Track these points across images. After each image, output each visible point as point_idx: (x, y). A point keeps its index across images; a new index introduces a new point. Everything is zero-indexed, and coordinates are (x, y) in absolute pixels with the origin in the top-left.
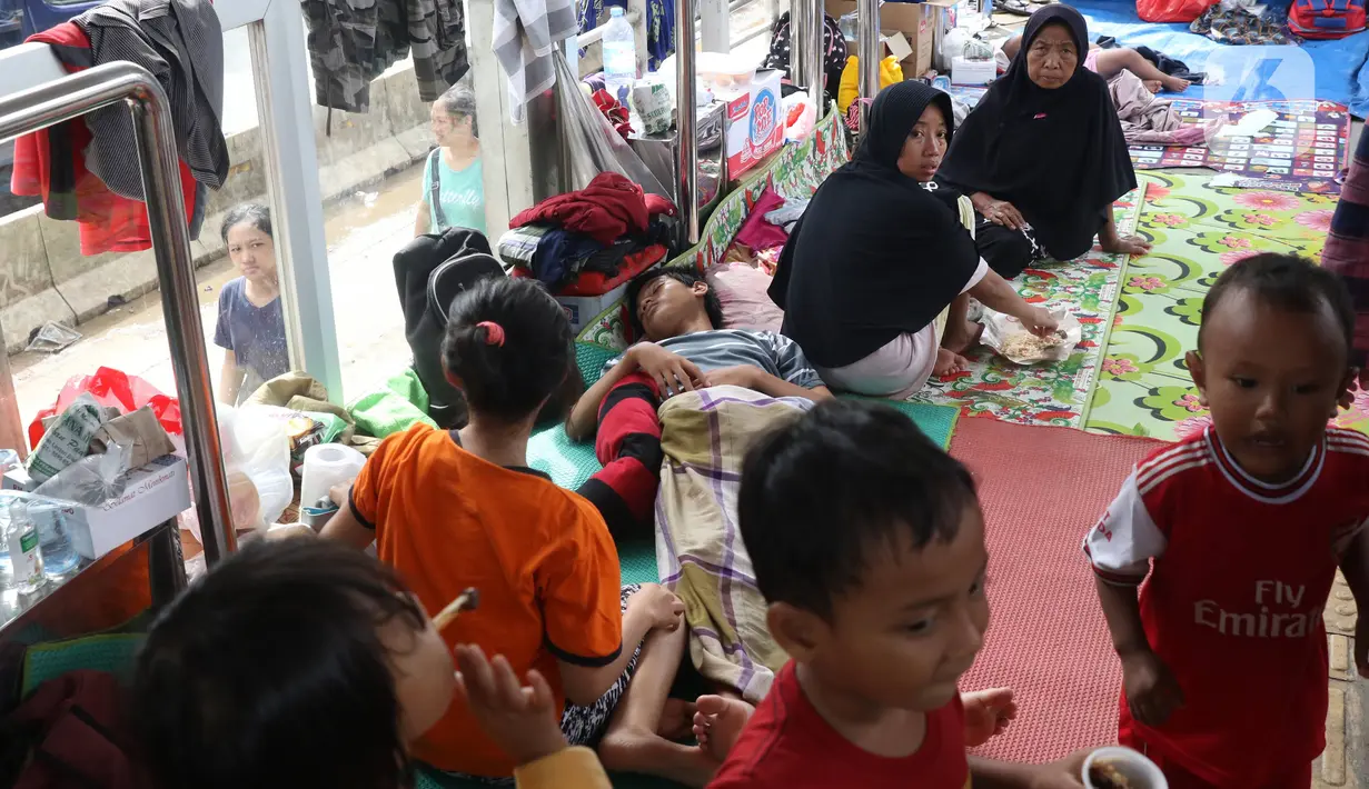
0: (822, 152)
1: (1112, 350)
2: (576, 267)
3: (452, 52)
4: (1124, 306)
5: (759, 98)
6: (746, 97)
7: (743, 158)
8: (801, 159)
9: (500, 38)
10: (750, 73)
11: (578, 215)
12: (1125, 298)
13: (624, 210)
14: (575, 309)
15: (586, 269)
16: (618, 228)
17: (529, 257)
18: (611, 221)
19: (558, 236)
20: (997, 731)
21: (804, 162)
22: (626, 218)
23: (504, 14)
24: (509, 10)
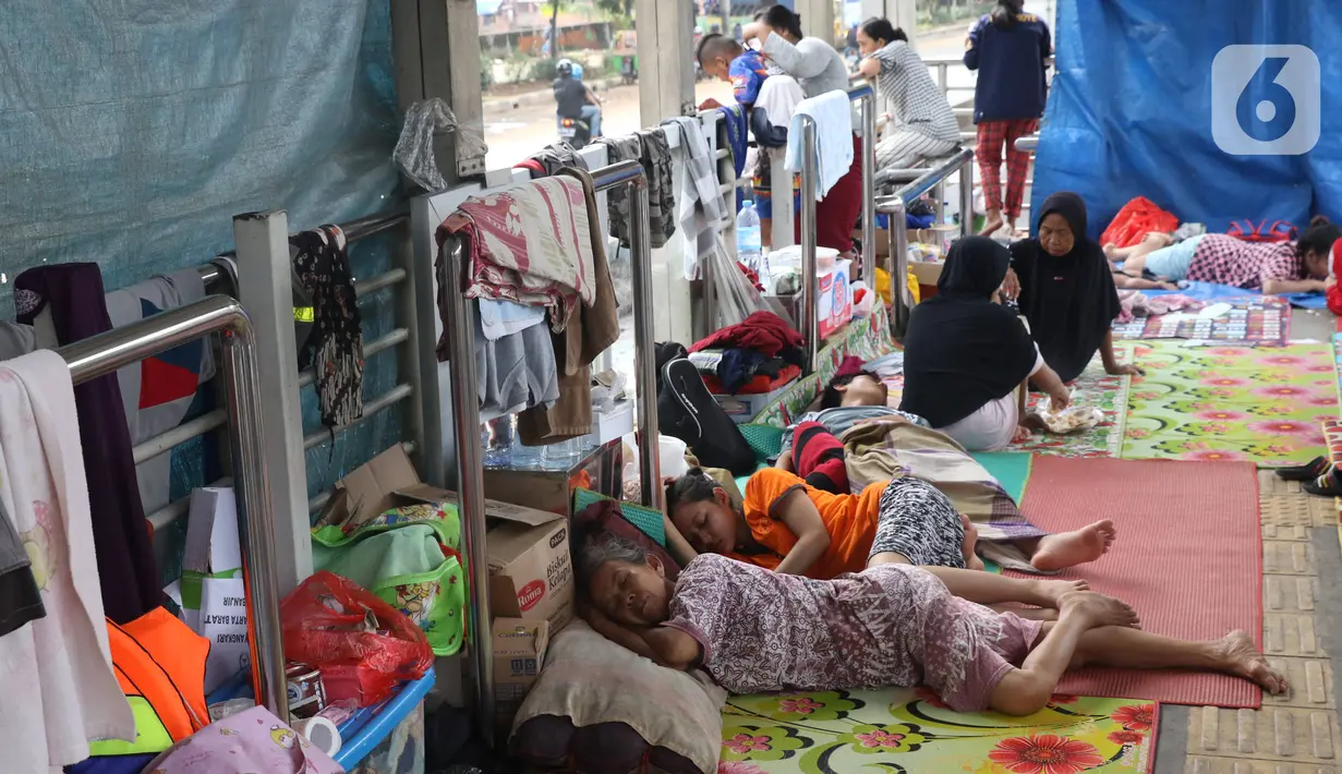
0: (875, 330)
1: (1129, 427)
2: (753, 369)
3: (666, 216)
4: (1132, 407)
5: (837, 279)
6: (830, 275)
7: (829, 324)
8: (862, 334)
9: (685, 214)
10: (832, 258)
11: (750, 335)
12: (1132, 403)
13: (780, 331)
14: (748, 403)
15: (756, 373)
16: (776, 345)
17: (715, 367)
18: (771, 339)
19: (735, 353)
20: (1104, 551)
21: (864, 337)
22: (780, 336)
23: (689, 194)
24: (693, 192)
